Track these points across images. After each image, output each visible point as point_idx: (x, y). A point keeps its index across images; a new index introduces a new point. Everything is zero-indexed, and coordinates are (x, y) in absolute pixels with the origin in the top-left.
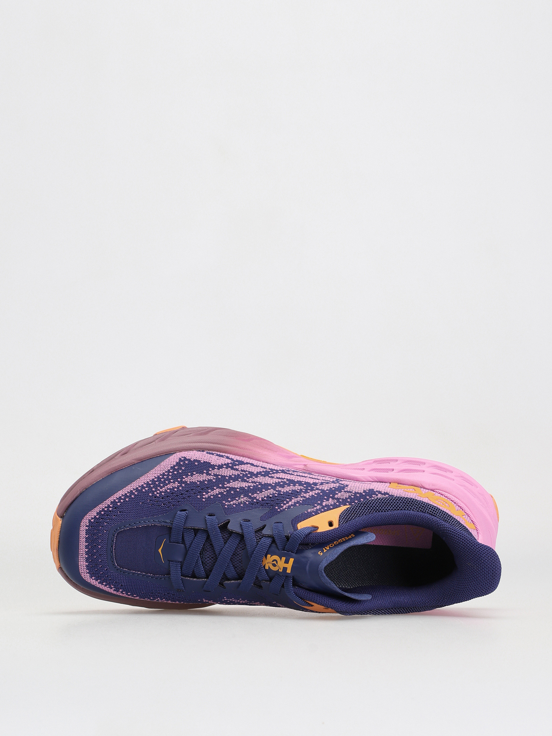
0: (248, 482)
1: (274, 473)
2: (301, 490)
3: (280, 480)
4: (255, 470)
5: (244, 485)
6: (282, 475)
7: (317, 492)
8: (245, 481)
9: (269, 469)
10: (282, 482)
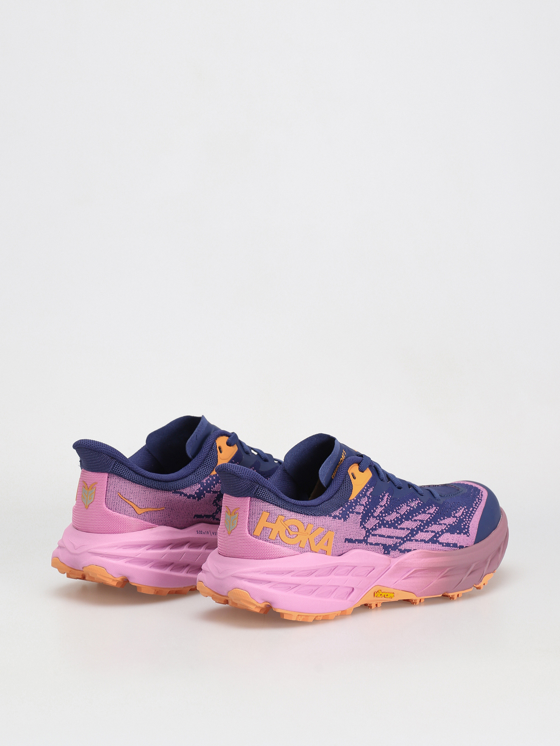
0: (420, 521)
1: (407, 535)
2: (385, 516)
3: (401, 526)
4: (421, 535)
5: (420, 517)
6: (403, 534)
7: (376, 514)
8: (422, 521)
9: (412, 540)
10: (399, 524)
